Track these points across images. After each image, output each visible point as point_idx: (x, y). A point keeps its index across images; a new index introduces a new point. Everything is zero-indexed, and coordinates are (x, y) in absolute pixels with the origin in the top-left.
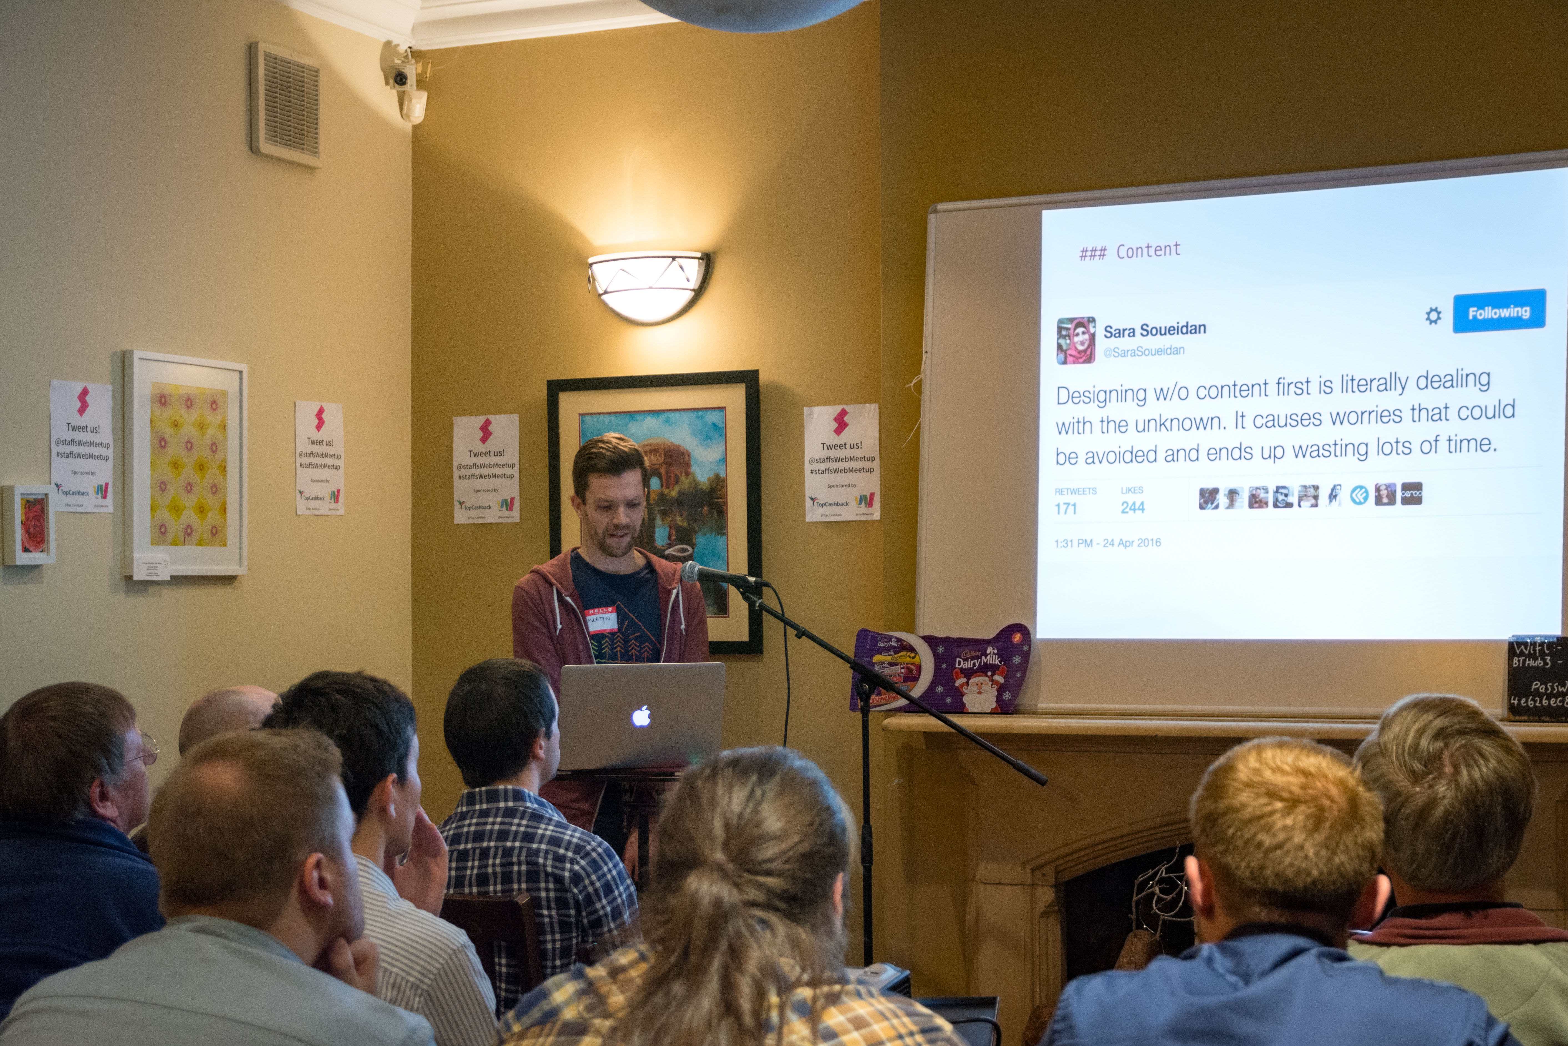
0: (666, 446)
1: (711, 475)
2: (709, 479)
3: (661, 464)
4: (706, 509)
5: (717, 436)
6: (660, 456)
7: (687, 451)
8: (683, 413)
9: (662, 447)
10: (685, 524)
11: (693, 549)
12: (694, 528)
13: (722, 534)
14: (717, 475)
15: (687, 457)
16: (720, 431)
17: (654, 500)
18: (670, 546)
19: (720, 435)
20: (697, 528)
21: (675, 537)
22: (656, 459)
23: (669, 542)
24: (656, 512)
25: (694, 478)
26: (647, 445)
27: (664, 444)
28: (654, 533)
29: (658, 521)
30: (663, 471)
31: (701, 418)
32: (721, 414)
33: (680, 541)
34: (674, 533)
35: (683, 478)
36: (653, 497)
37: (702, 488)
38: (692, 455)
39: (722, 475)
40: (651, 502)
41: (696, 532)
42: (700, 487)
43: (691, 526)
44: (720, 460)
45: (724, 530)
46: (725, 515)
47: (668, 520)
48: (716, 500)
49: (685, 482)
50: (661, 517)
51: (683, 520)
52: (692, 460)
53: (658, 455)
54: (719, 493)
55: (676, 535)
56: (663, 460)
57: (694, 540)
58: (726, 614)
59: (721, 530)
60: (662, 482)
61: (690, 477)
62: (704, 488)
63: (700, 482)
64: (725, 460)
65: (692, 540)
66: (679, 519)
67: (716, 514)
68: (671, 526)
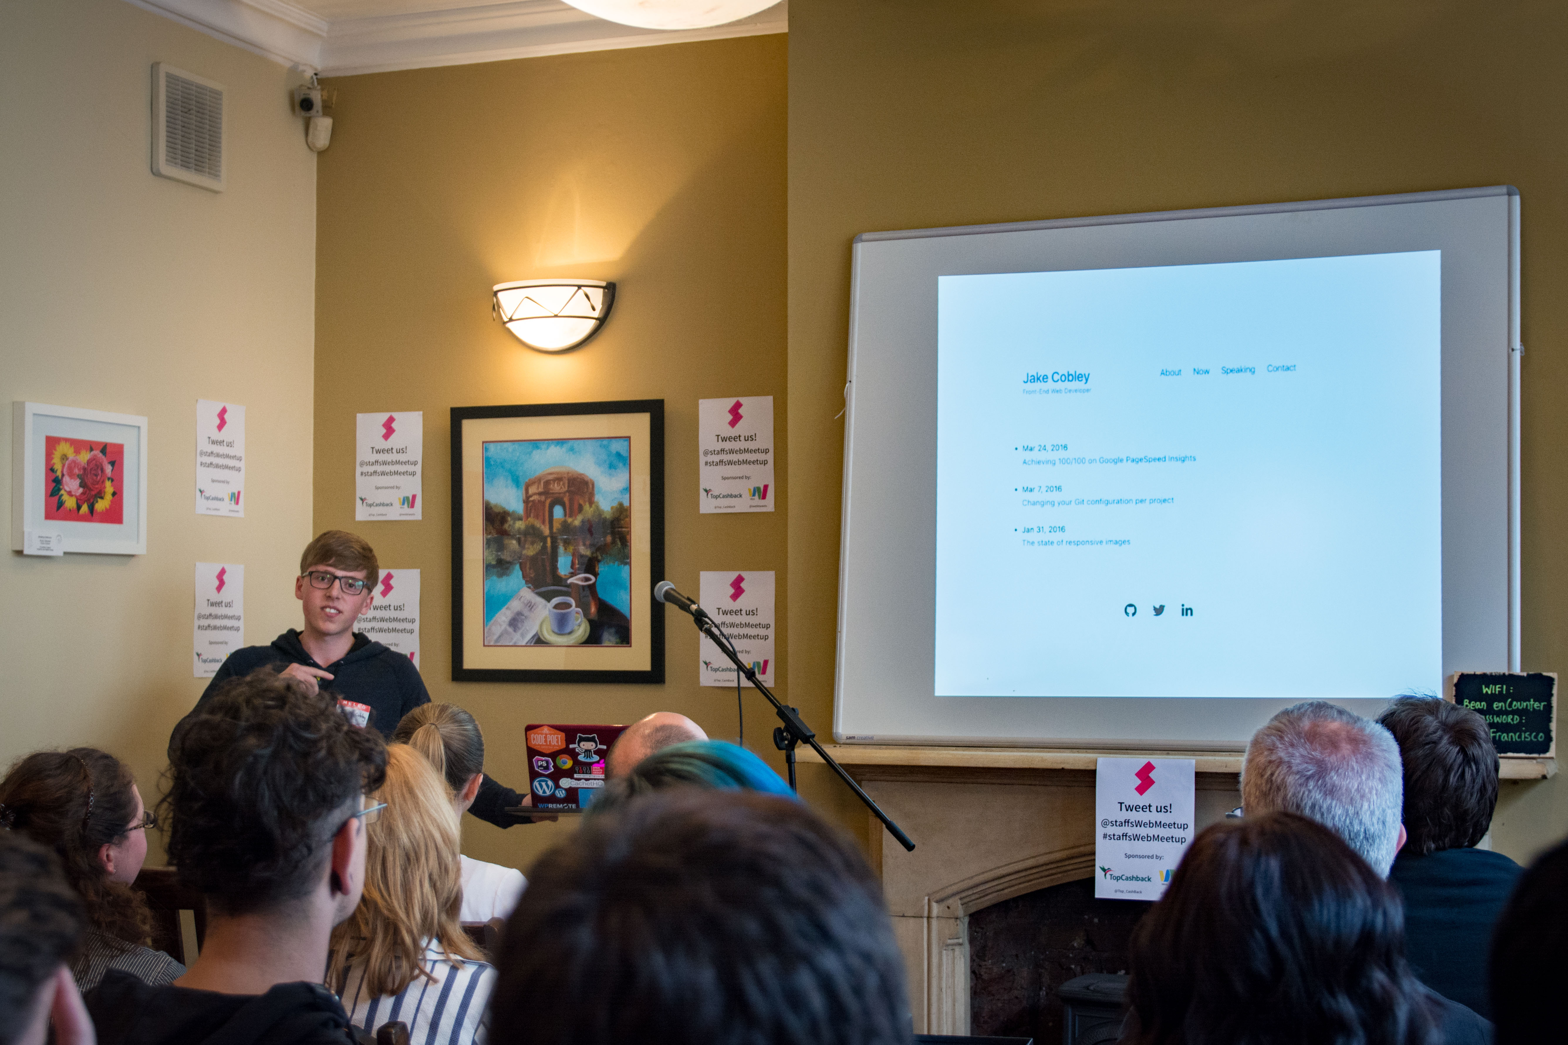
0: (570, 475)
1: (615, 504)
2: (612, 508)
3: (565, 493)
4: (609, 538)
5: (621, 465)
6: (564, 484)
7: (591, 480)
8: (587, 442)
9: (566, 476)
10: (588, 553)
11: (597, 578)
12: (597, 557)
14: (621, 504)
15: (591, 486)
16: (624, 460)
17: (557, 530)
18: (573, 575)
19: (624, 464)
20: (600, 558)
21: (577, 566)
22: (559, 488)
23: (572, 571)
24: (559, 541)
25: (597, 507)
26: (551, 474)
27: (568, 473)
28: (557, 561)
29: (561, 549)
30: (566, 500)
31: (606, 447)
32: (626, 444)
33: (582, 570)
34: (577, 562)
35: (587, 507)
36: (556, 526)
37: (606, 517)
38: (595, 485)
39: (626, 504)
40: (555, 530)
41: (599, 561)
42: (603, 517)
43: (595, 555)
44: (624, 489)
45: (628, 559)
46: (629, 544)
47: (571, 548)
48: (620, 529)
49: (588, 511)
50: (564, 546)
51: (587, 548)
52: (596, 489)
53: (561, 483)
54: (622, 522)
55: (578, 564)
56: (566, 489)
57: (597, 569)
58: (628, 644)
59: (624, 559)
60: (565, 510)
61: (593, 506)
62: (608, 517)
63: (603, 511)
64: (629, 489)
65: (594, 569)
66: (583, 547)
67: (619, 543)
68: (573, 555)
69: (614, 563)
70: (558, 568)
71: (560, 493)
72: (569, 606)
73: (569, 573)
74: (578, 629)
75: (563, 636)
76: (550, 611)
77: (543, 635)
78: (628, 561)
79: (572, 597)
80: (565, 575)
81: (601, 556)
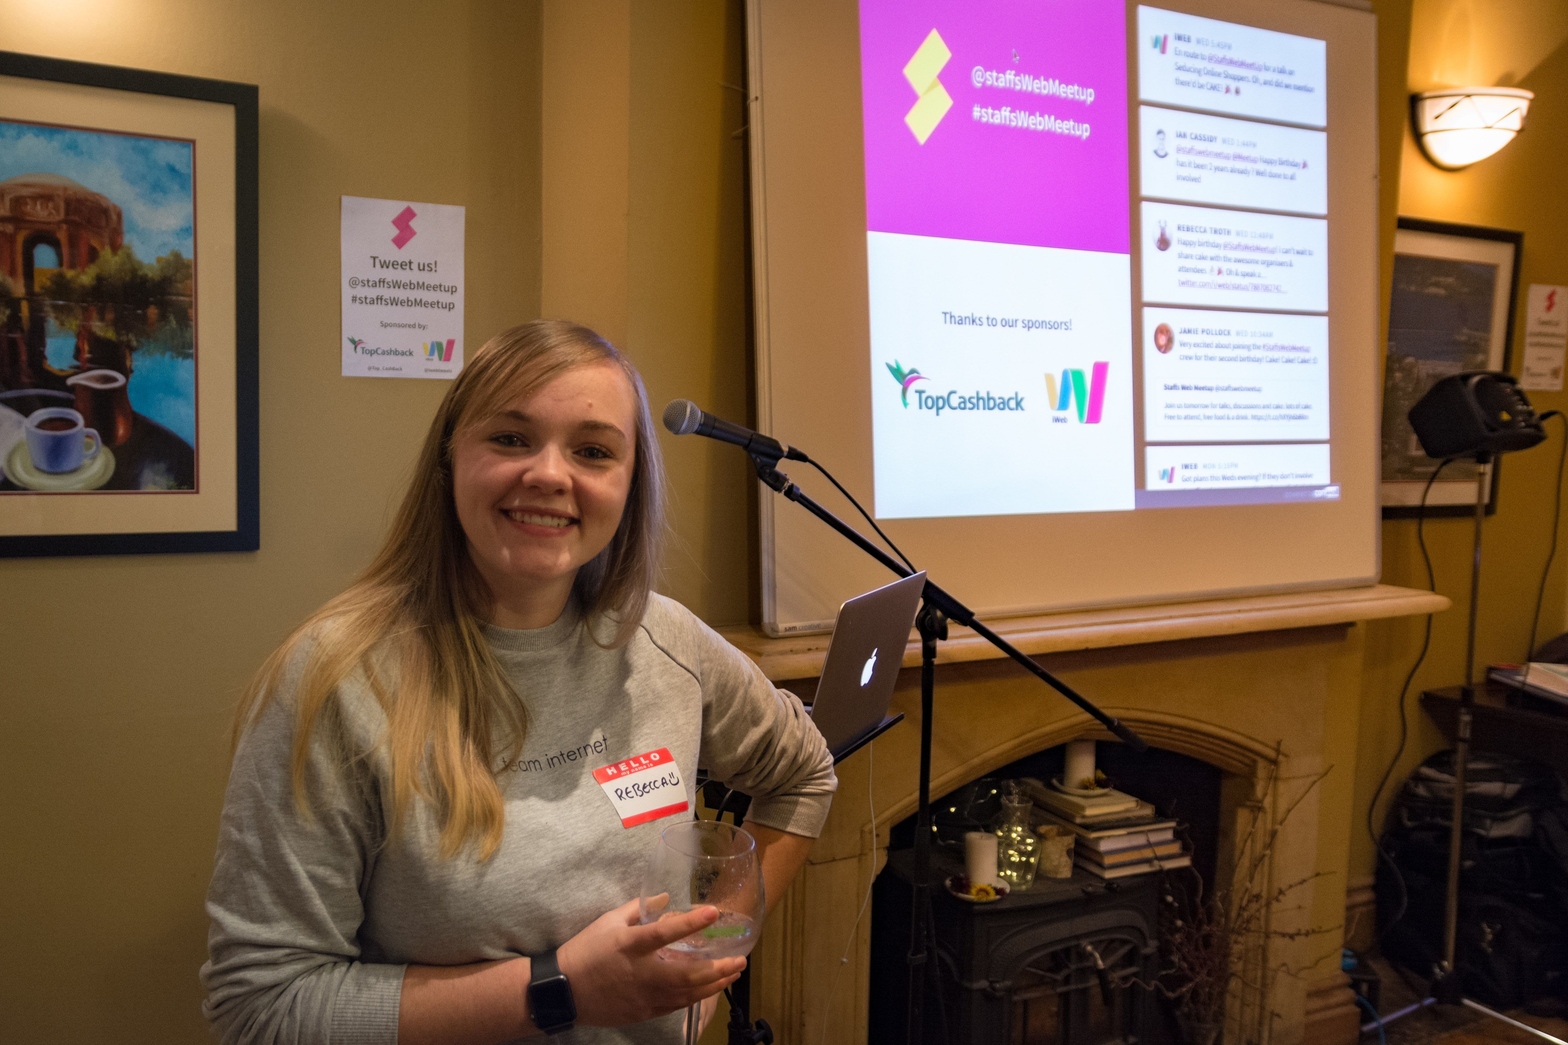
0: (70, 192)
1: (165, 253)
2: (159, 260)
3: (59, 223)
4: (153, 312)
5: (176, 187)
6: (57, 209)
7: (115, 207)
8: (106, 138)
9: (61, 193)
10: (111, 334)
11: (127, 377)
12: (129, 341)
13: (187, 356)
14: (177, 256)
15: (114, 217)
16: (184, 180)
17: (42, 288)
18: (79, 370)
19: (183, 187)
20: (134, 343)
21: (87, 356)
22: (46, 213)
23: (76, 363)
24: (47, 309)
25: (129, 256)
26: (26, 185)
27: (65, 189)
28: (43, 345)
29: (52, 324)
30: (62, 236)
31: (145, 151)
32: (186, 151)
33: (98, 362)
34: (86, 348)
35: (106, 253)
36: (40, 282)
37: (147, 275)
38: (125, 216)
39: (188, 255)
40: (37, 289)
41: (132, 350)
42: (140, 273)
43: (124, 338)
44: (182, 230)
45: (190, 347)
46: (193, 323)
47: (74, 324)
48: (174, 298)
49: (110, 261)
50: (57, 318)
51: (107, 326)
52: (125, 227)
53: (50, 205)
54: (179, 285)
55: (90, 352)
56: (62, 216)
57: (128, 363)
58: (193, 489)
59: (183, 347)
60: (59, 255)
61: (120, 252)
62: (150, 275)
63: (140, 264)
64: (192, 231)
65: (124, 363)
66: (98, 324)
67: (174, 322)
68: (79, 335)
69: (163, 354)
70: (45, 358)
71: (49, 223)
72: (72, 424)
73: (71, 367)
74: (93, 463)
75: (59, 477)
76: (28, 431)
77: (14, 475)
78: (191, 351)
79: (77, 409)
80: (62, 370)
81: (138, 341)
